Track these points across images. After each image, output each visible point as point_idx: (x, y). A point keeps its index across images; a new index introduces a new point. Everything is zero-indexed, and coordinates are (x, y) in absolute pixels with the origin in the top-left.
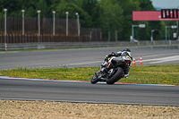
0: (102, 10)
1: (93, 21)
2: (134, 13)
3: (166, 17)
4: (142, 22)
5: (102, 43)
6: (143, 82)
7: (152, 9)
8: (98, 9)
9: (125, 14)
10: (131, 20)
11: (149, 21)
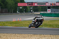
0: (8, 3)
1: (5, 6)
2: (18, 4)
3: (29, 5)
4: (21, 7)
5: (8, 13)
6: (21, 26)
7: (24, 2)
8: (6, 2)
9: (15, 4)
10: (17, 6)
11: (23, 6)
